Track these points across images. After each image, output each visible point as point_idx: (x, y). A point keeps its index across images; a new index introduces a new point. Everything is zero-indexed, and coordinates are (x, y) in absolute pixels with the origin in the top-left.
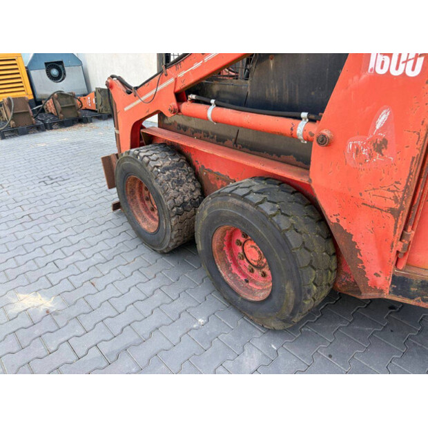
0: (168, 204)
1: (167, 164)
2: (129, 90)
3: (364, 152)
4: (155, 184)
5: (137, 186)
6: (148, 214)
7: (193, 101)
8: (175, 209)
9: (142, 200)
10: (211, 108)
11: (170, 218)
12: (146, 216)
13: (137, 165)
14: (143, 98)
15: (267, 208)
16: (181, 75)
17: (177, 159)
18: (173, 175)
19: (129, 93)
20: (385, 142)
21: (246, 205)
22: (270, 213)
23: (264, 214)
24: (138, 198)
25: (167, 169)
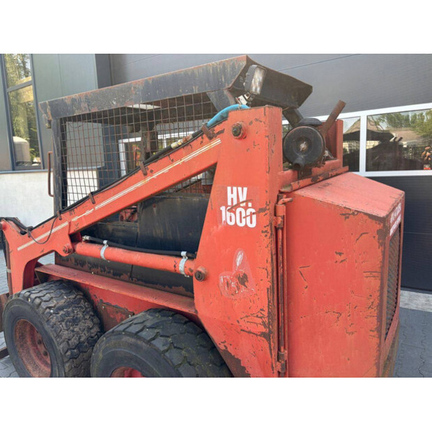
0: (61, 348)
1: (62, 302)
2: (25, 231)
3: (233, 285)
4: (47, 327)
5: (28, 329)
6: (40, 359)
7: (87, 241)
8: (69, 353)
9: (34, 344)
10: (104, 248)
11: (63, 364)
12: (38, 362)
13: (27, 308)
14: (37, 240)
15: (159, 344)
16: (75, 219)
17: (73, 296)
18: (68, 314)
19: (23, 233)
20: (245, 276)
21: (139, 342)
22: (162, 349)
23: (157, 350)
24: (29, 343)
25: (61, 308)
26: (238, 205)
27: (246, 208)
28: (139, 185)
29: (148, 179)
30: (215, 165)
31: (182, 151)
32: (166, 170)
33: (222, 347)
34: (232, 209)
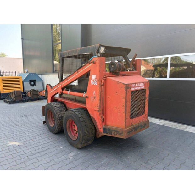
0: (57, 116)
1: (59, 106)
2: (52, 87)
3: (93, 99)
4: (54, 111)
5: (50, 113)
6: (53, 122)
7: (66, 90)
8: (59, 118)
9: (51, 118)
10: (69, 92)
11: (57, 121)
12: (52, 123)
13: (50, 106)
14: (55, 89)
16: (63, 84)
17: (62, 105)
18: (60, 109)
19: (51, 88)
20: (95, 97)
21: (73, 112)
22: (77, 113)
23: (76, 114)
24: (50, 117)
25: (58, 107)
26: (94, 80)
27: (95, 80)
28: (76, 75)
29: (78, 73)
30: (90, 70)
31: (85, 67)
32: (81, 71)
33: (91, 115)
34: (93, 81)
